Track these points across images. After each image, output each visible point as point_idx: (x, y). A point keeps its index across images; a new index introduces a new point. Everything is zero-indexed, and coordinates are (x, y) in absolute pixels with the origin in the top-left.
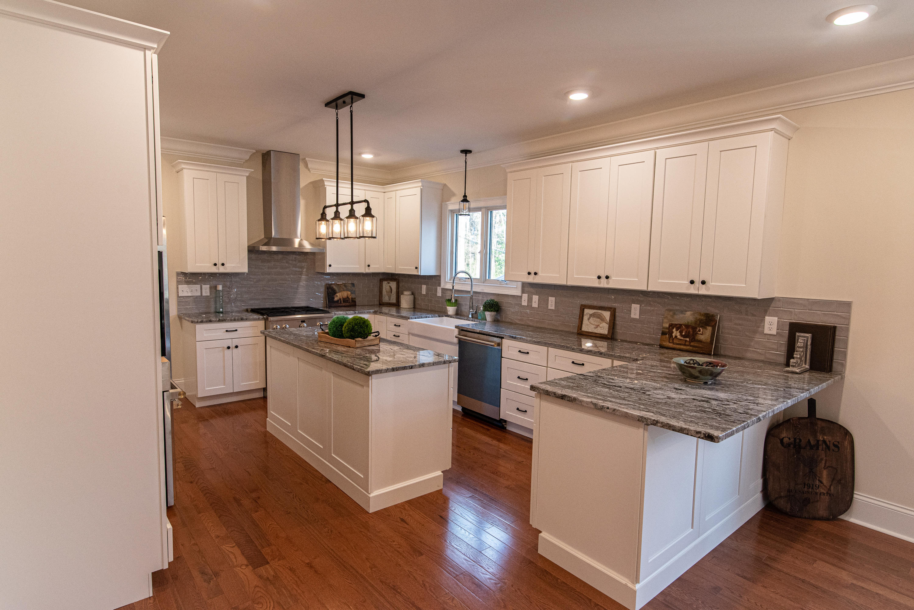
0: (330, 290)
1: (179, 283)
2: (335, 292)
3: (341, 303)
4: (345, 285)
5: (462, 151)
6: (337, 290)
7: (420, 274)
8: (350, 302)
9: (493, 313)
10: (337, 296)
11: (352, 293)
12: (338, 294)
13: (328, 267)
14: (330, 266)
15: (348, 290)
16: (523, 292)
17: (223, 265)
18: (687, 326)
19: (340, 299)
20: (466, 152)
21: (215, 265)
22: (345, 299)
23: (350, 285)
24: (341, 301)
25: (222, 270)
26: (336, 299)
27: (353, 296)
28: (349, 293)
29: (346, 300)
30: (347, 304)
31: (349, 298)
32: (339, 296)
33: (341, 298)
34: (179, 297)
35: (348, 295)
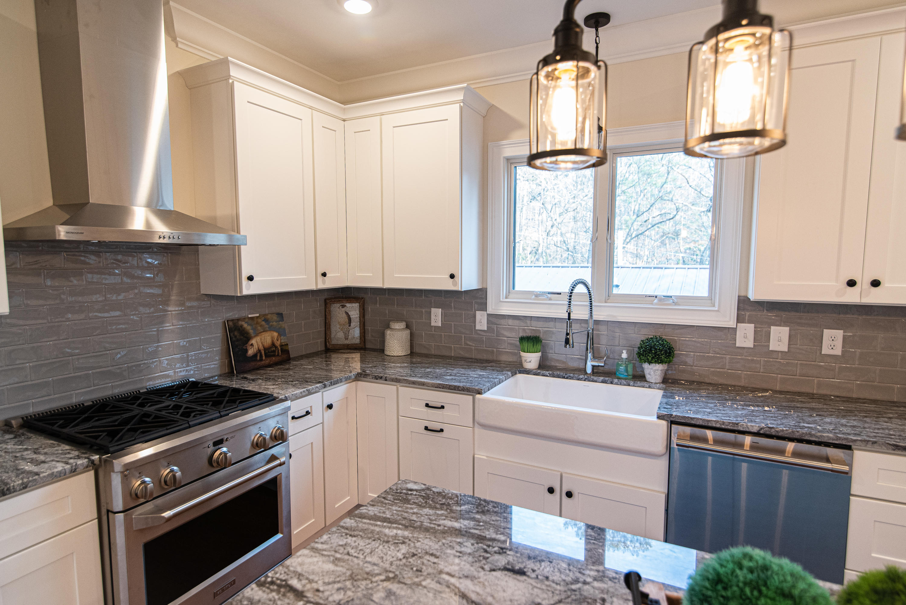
0: (236, 333)
2: (246, 338)
3: (261, 360)
4: (265, 317)
5: (588, 18)
6: (251, 331)
7: (460, 289)
8: (278, 355)
10: (252, 345)
11: (280, 335)
12: (253, 341)
13: (245, 282)
14: (251, 278)
19: (259, 351)
20: (598, 18)
22: (270, 348)
23: (275, 317)
24: (261, 356)
26: (251, 352)
27: (282, 341)
28: (275, 334)
29: (270, 351)
30: (274, 360)
31: (276, 347)
32: (255, 344)
33: (261, 348)
35: (272, 338)
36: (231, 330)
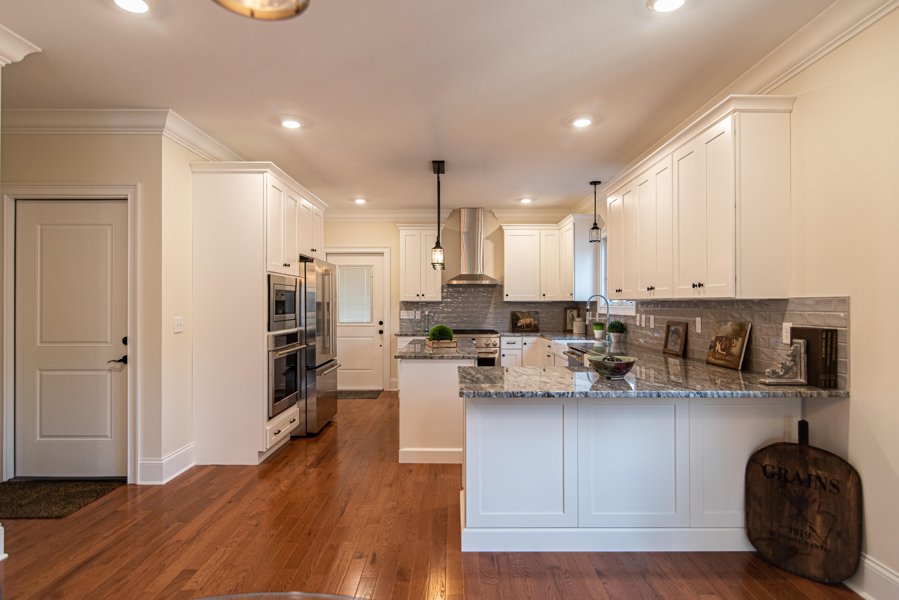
0: (514, 317)
1: (401, 309)
2: (518, 319)
3: (523, 328)
4: (529, 313)
5: (592, 183)
6: (521, 317)
7: (574, 300)
8: (532, 328)
9: (616, 334)
10: (520, 322)
11: (535, 320)
12: (521, 321)
13: (505, 296)
14: (507, 295)
15: (530, 317)
16: (637, 312)
17: (423, 295)
18: (726, 338)
19: (523, 325)
20: (595, 183)
21: (418, 295)
22: (528, 324)
23: (533, 313)
24: (524, 327)
25: (423, 299)
26: (519, 324)
28: (532, 320)
29: (528, 326)
30: (530, 329)
31: (532, 325)
32: (522, 322)
33: (524, 323)
34: (401, 319)
35: (531, 321)
36: (512, 315)
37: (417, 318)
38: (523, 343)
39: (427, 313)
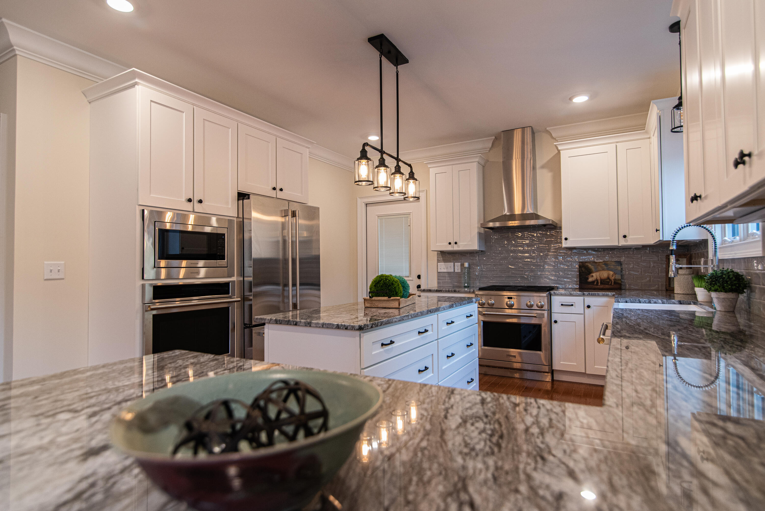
1: (438, 261)
2: (589, 272)
3: (597, 285)
4: (606, 263)
5: (671, 28)
6: (593, 269)
7: (661, 239)
8: (611, 284)
9: (723, 295)
10: (592, 276)
11: (615, 273)
12: (594, 274)
14: (566, 239)
15: (609, 269)
17: (456, 243)
19: (597, 280)
21: (450, 243)
23: (614, 264)
24: (598, 283)
25: (456, 248)
26: (590, 279)
27: (616, 277)
28: (611, 273)
29: (605, 281)
30: (607, 286)
31: (610, 280)
32: (595, 276)
33: (599, 278)
34: (439, 273)
35: (609, 275)
36: (580, 267)
37: (456, 271)
38: (586, 306)
39: (466, 265)
